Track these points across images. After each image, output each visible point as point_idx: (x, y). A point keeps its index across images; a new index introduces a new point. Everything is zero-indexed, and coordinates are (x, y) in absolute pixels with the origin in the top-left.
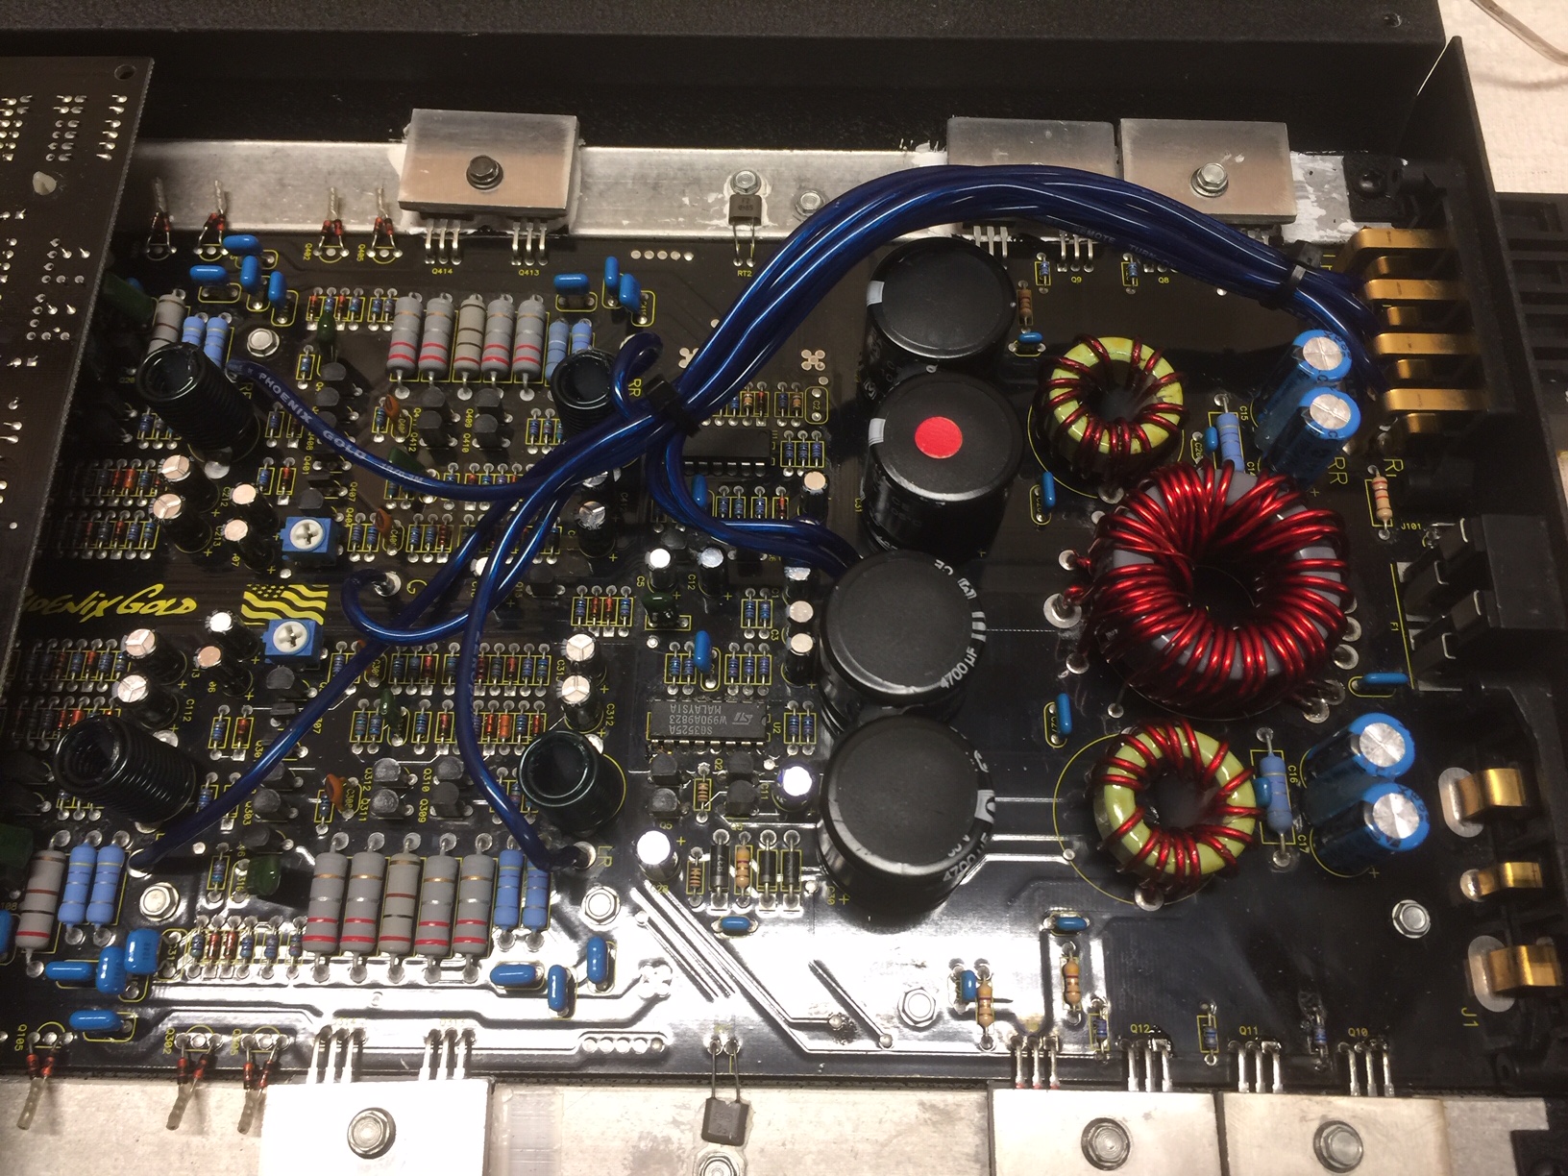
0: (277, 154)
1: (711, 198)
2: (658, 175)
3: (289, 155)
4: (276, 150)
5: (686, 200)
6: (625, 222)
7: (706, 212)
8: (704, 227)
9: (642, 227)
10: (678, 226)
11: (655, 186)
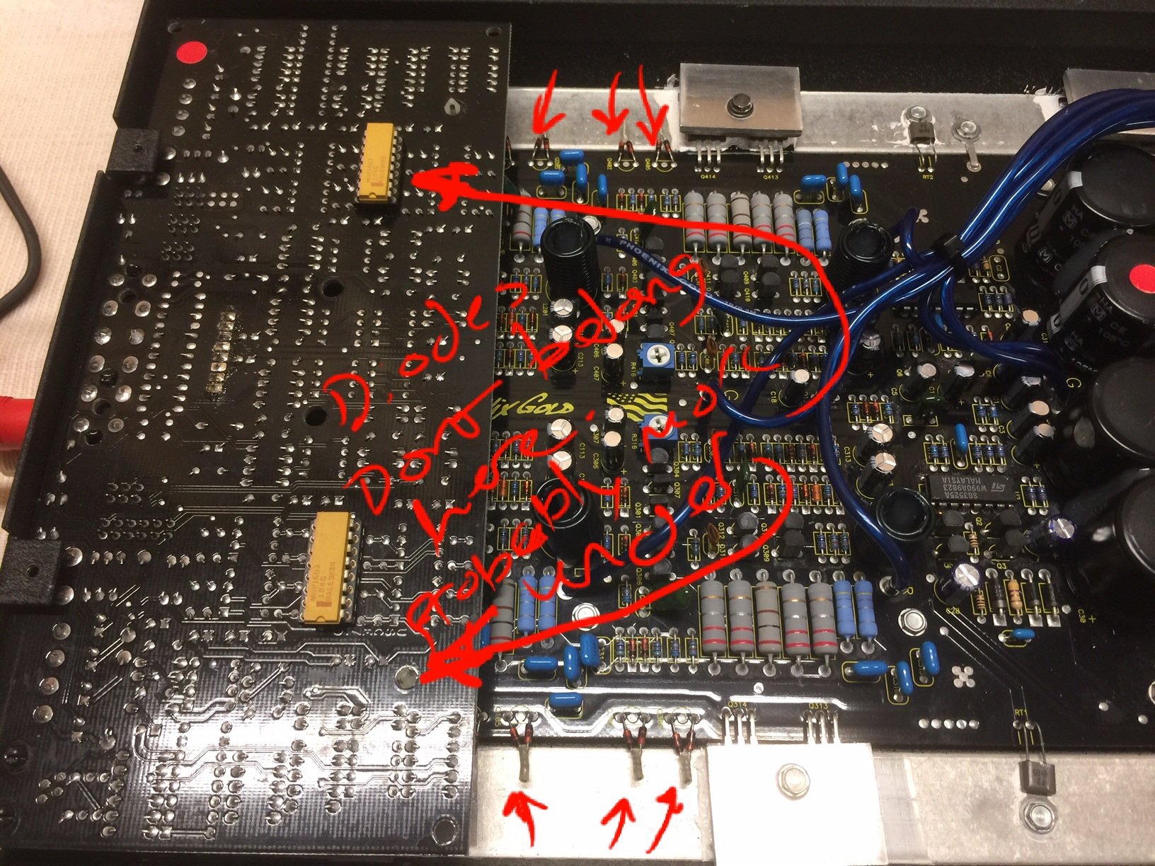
0: (575, 98)
1: (893, 126)
2: (852, 110)
3: (584, 98)
4: (574, 95)
5: (875, 127)
6: (833, 143)
7: (891, 135)
8: (892, 146)
9: (847, 146)
10: (873, 145)
11: (851, 118)
